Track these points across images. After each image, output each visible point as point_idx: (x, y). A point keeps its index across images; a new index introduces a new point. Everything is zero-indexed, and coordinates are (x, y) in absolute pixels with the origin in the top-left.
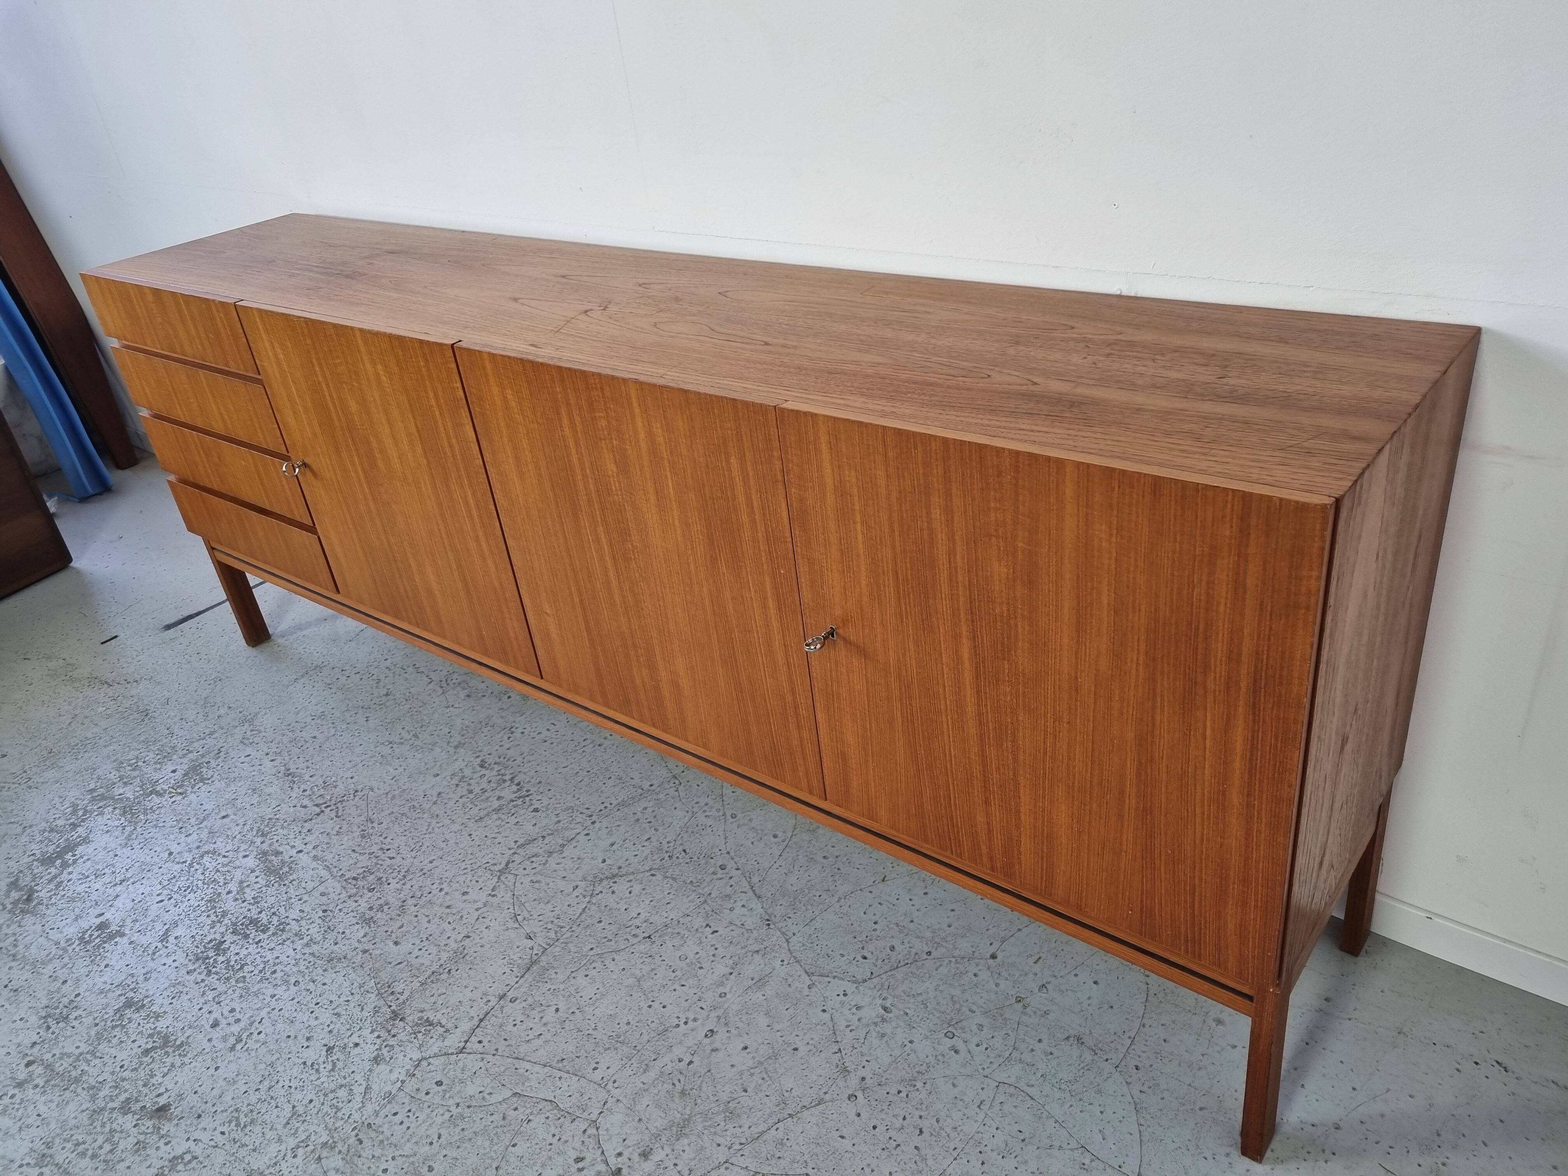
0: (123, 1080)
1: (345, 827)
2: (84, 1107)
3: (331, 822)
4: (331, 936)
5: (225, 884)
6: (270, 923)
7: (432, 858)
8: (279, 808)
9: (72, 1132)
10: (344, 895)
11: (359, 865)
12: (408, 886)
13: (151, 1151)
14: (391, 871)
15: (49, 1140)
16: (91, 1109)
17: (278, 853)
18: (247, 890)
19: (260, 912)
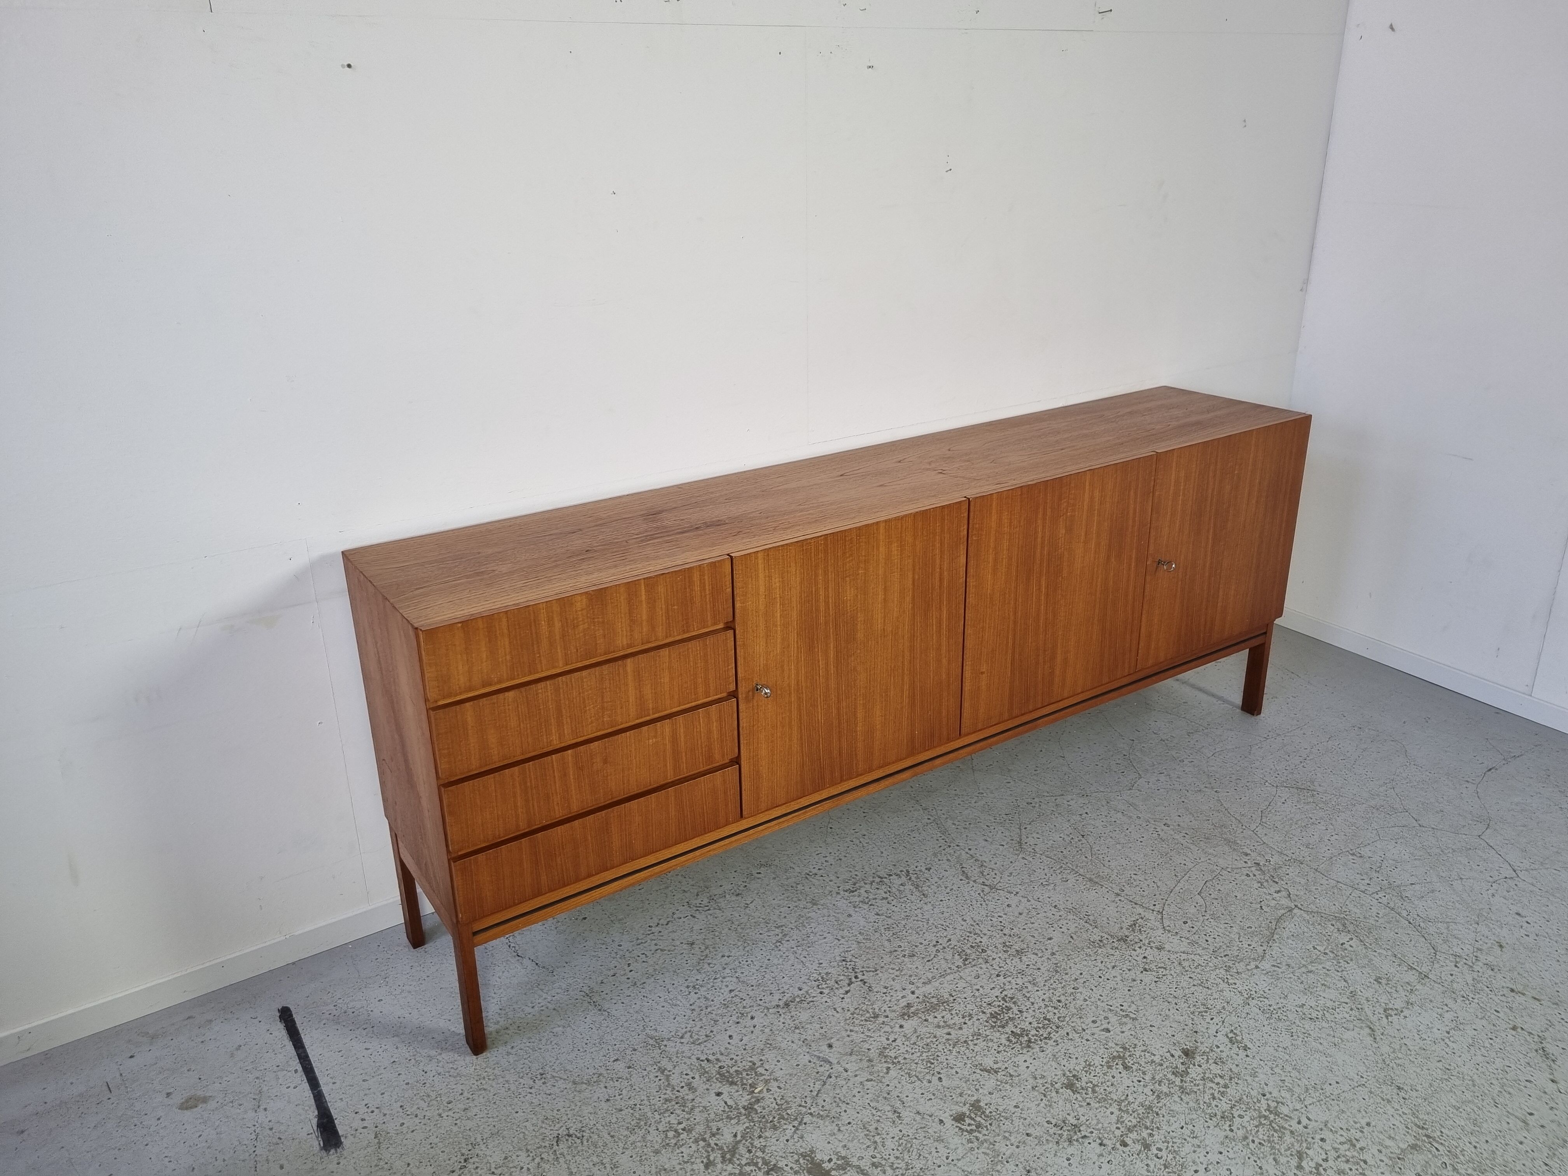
0: (1153, 1078)
1: (892, 966)
2: (1178, 1100)
3: (881, 975)
4: (1029, 971)
5: (935, 1037)
6: (999, 1006)
7: (960, 919)
8: (839, 1010)
9: (1202, 1103)
10: (984, 966)
11: (949, 957)
12: (989, 933)
13: (1224, 1055)
14: (966, 941)
15: (1207, 1116)
16: (1180, 1094)
17: (909, 1006)
18: (951, 1022)
19: (984, 1013)
